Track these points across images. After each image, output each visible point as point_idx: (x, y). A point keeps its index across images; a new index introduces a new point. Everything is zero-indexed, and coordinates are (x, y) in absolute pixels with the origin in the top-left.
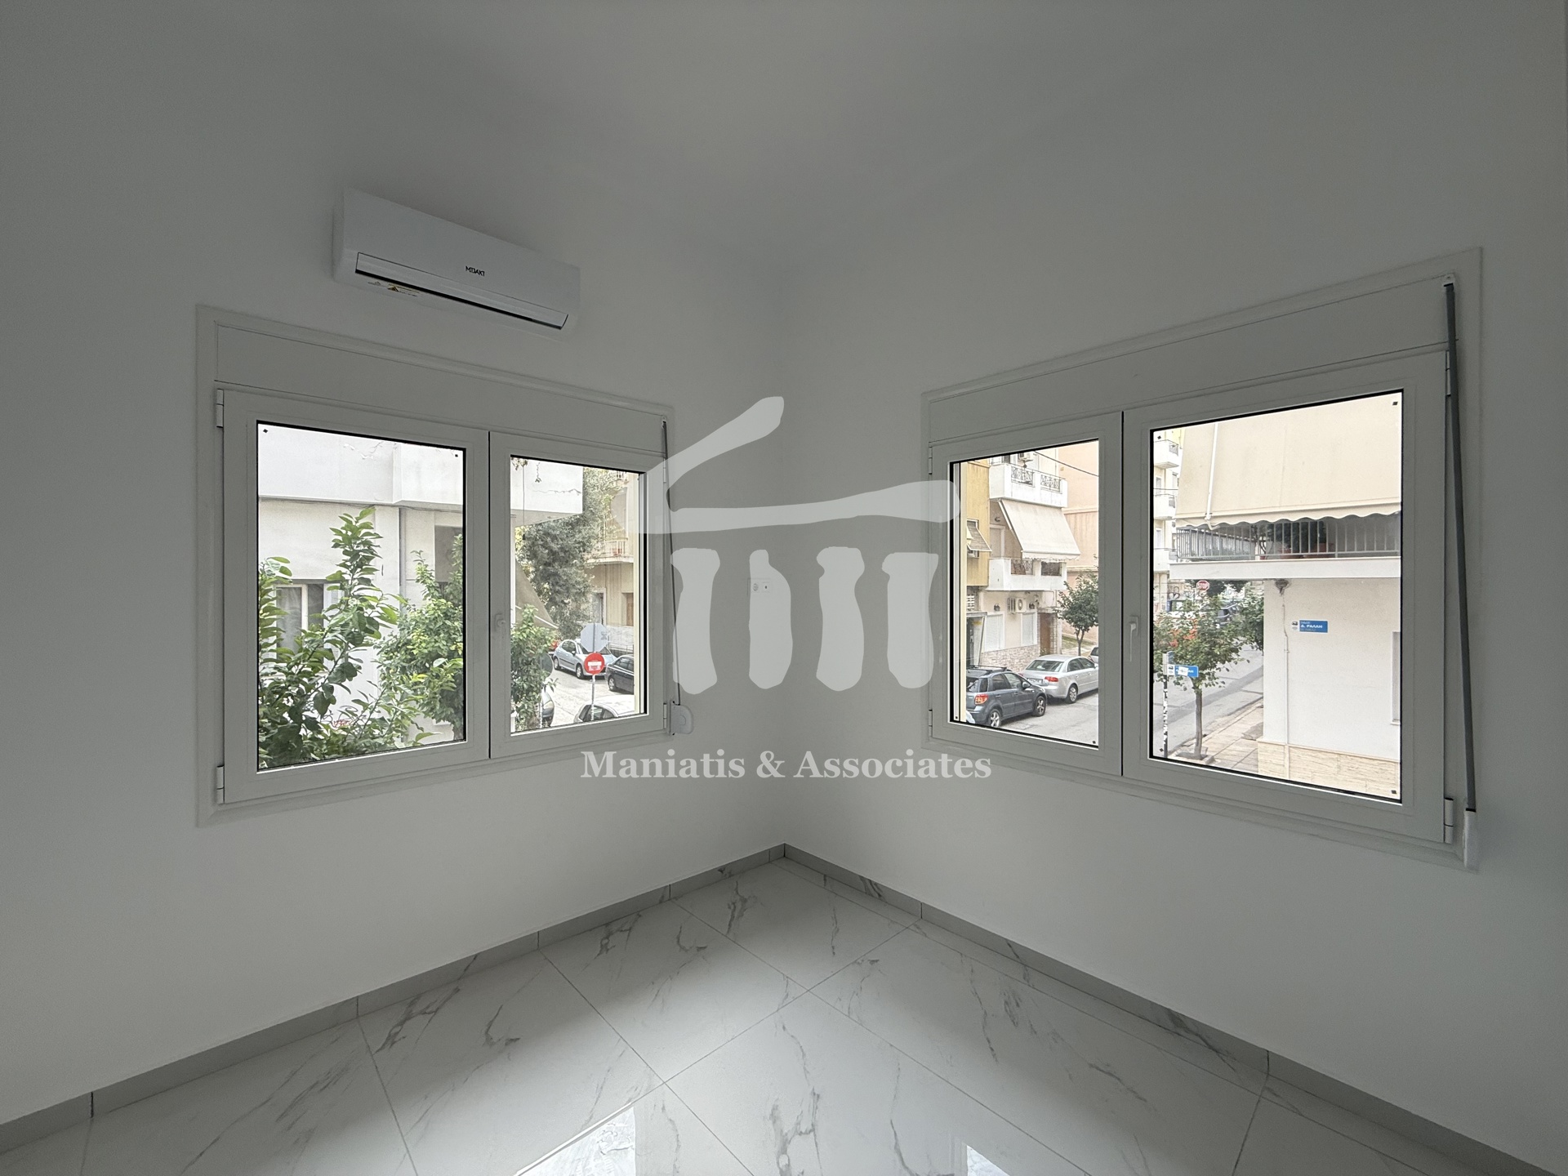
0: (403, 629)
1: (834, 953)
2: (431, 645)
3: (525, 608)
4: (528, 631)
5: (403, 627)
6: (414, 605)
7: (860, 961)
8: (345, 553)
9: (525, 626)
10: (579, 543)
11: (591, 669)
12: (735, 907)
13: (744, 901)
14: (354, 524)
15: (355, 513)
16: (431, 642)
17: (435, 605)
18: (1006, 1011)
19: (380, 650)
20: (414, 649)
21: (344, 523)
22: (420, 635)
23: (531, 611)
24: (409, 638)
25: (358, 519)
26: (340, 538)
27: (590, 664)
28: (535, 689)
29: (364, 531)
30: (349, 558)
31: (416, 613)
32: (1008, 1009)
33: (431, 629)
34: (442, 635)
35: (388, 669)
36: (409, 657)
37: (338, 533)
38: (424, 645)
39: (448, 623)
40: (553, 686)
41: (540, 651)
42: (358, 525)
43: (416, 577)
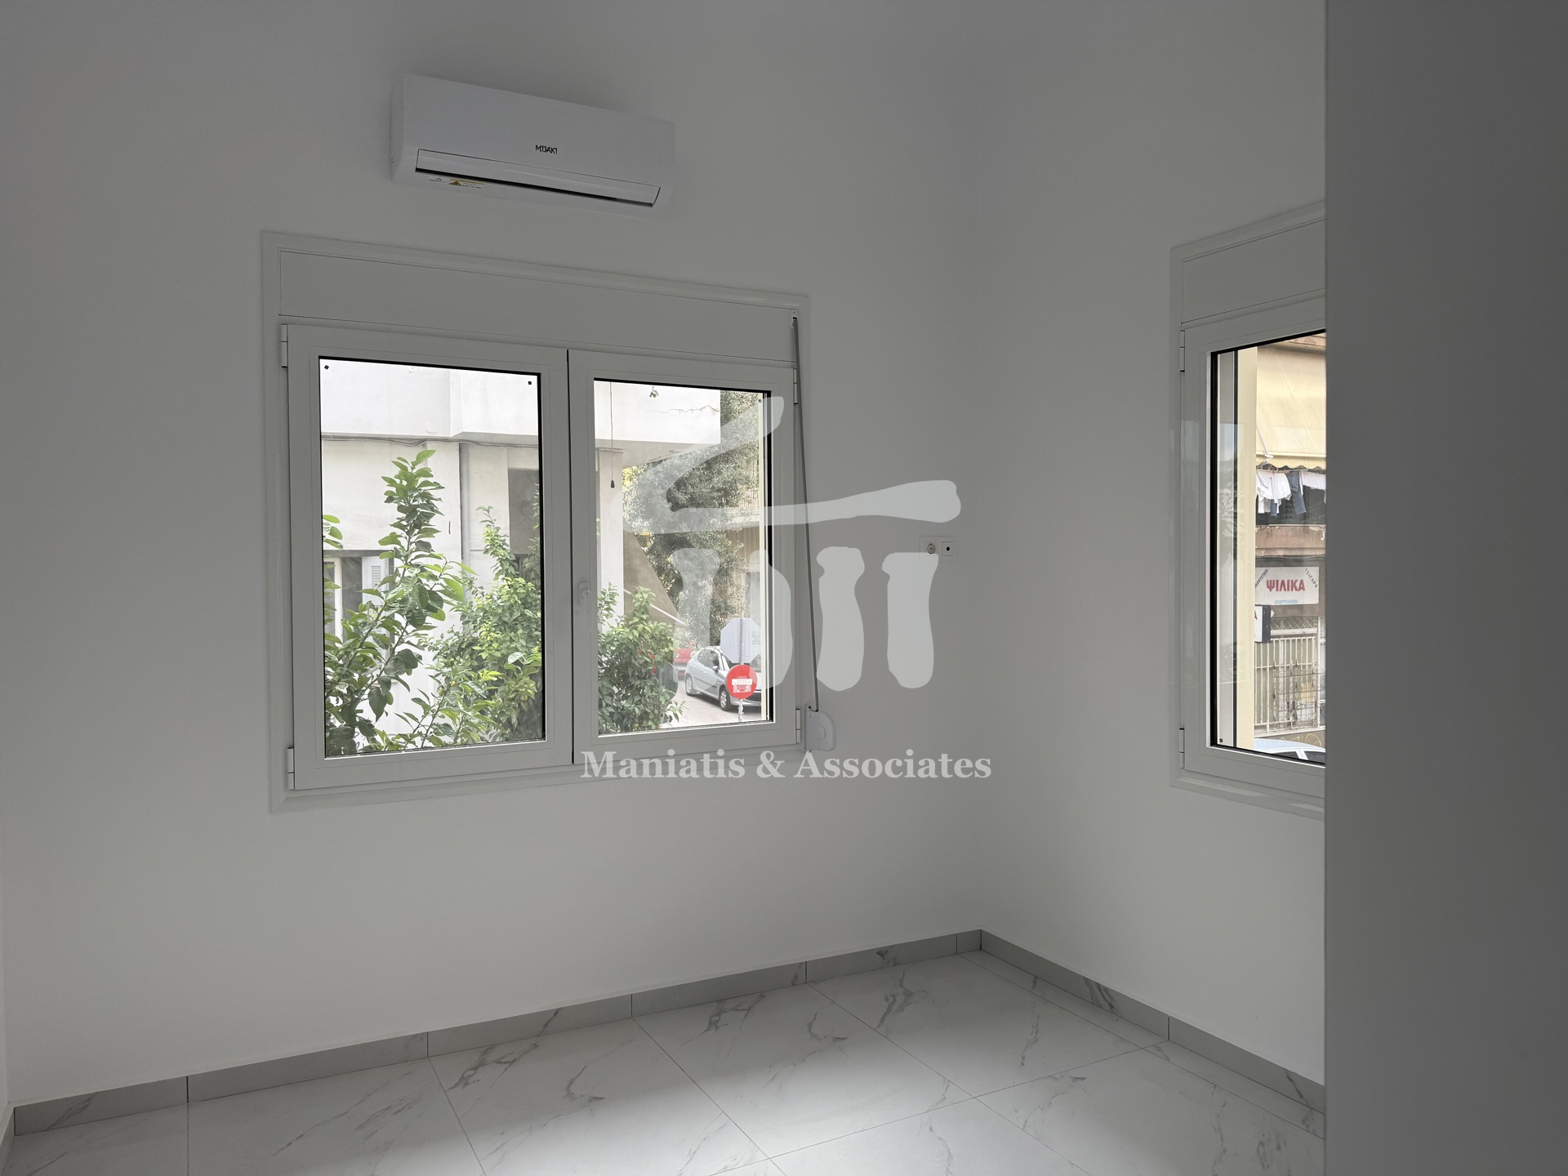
0: (468, 622)
1: (1023, 1064)
2: (505, 645)
3: (636, 592)
4: (640, 626)
5: (467, 619)
6: (482, 588)
7: (1058, 1076)
8: (400, 509)
9: (636, 620)
10: (719, 490)
11: (736, 690)
12: (894, 1000)
13: (908, 994)
14: (410, 470)
15: (410, 455)
16: (505, 641)
17: (510, 586)
18: (1258, 1152)
19: (436, 652)
20: (483, 651)
21: (397, 470)
22: (489, 631)
23: (646, 596)
24: (476, 635)
25: (414, 464)
26: (394, 490)
27: (735, 682)
28: (651, 717)
29: (421, 480)
30: (405, 515)
31: (484, 599)
32: (1261, 1151)
33: (506, 623)
34: (520, 631)
35: (448, 679)
36: (475, 663)
37: (391, 482)
38: (495, 645)
39: (529, 613)
40: (678, 713)
41: (658, 658)
42: (415, 471)
43: (483, 548)
